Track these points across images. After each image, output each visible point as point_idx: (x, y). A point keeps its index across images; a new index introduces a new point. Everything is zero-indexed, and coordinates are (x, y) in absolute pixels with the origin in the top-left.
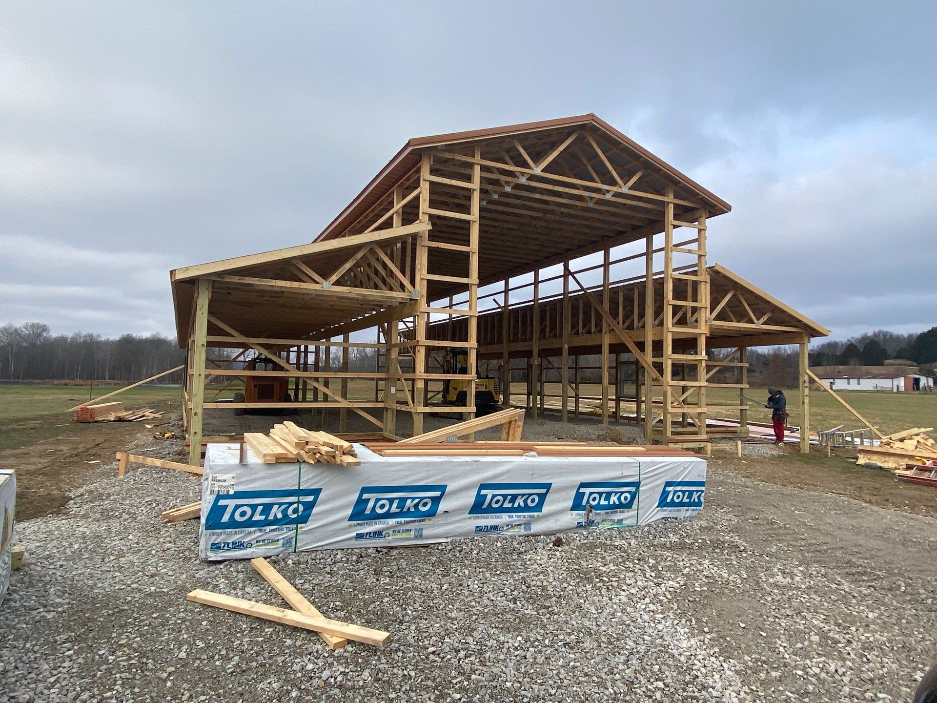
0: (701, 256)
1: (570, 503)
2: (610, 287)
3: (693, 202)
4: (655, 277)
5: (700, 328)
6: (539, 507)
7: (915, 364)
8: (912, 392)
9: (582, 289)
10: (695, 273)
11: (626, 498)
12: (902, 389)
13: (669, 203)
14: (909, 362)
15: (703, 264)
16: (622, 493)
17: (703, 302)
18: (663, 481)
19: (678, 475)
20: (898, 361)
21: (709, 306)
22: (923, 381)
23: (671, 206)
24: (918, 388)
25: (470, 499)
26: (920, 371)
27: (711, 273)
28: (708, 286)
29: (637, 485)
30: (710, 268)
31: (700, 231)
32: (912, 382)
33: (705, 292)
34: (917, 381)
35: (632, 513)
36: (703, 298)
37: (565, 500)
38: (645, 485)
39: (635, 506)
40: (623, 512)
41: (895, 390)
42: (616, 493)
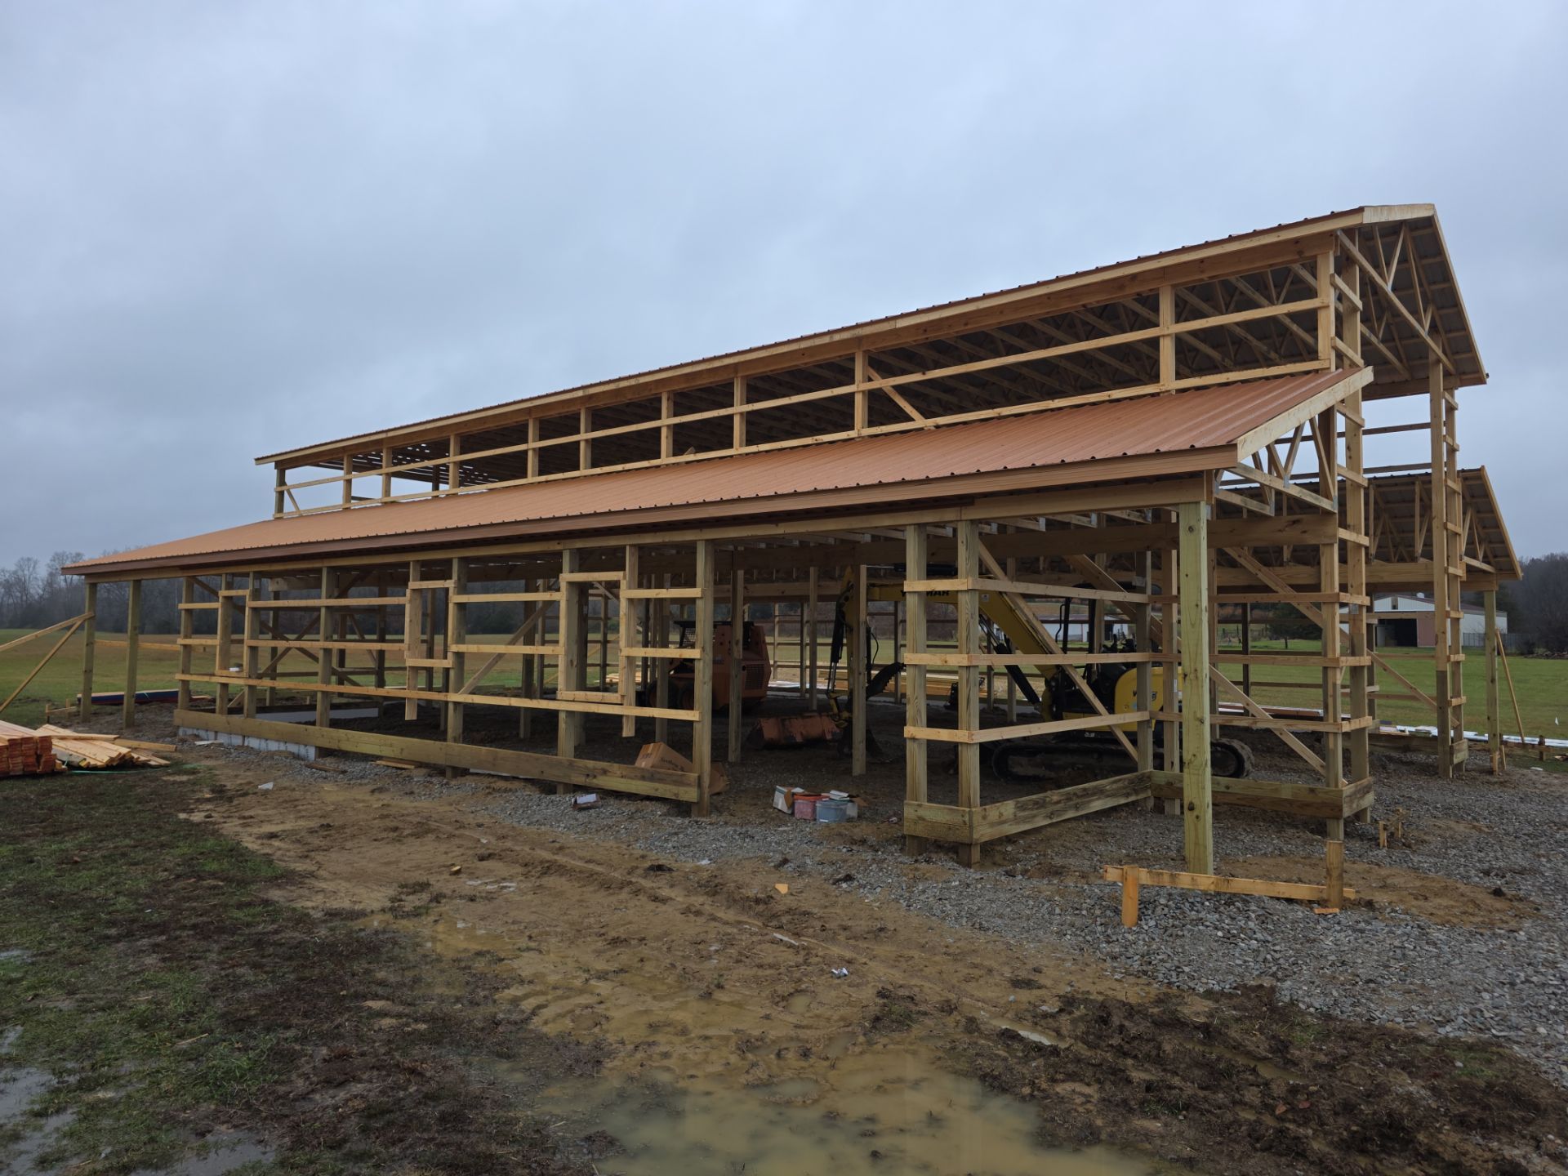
5: (1456, 567)
13: (1439, 361)
17: (1458, 524)
21: (1462, 533)
23: (1441, 366)
28: (1460, 498)
33: (1458, 509)
36: (1458, 519)
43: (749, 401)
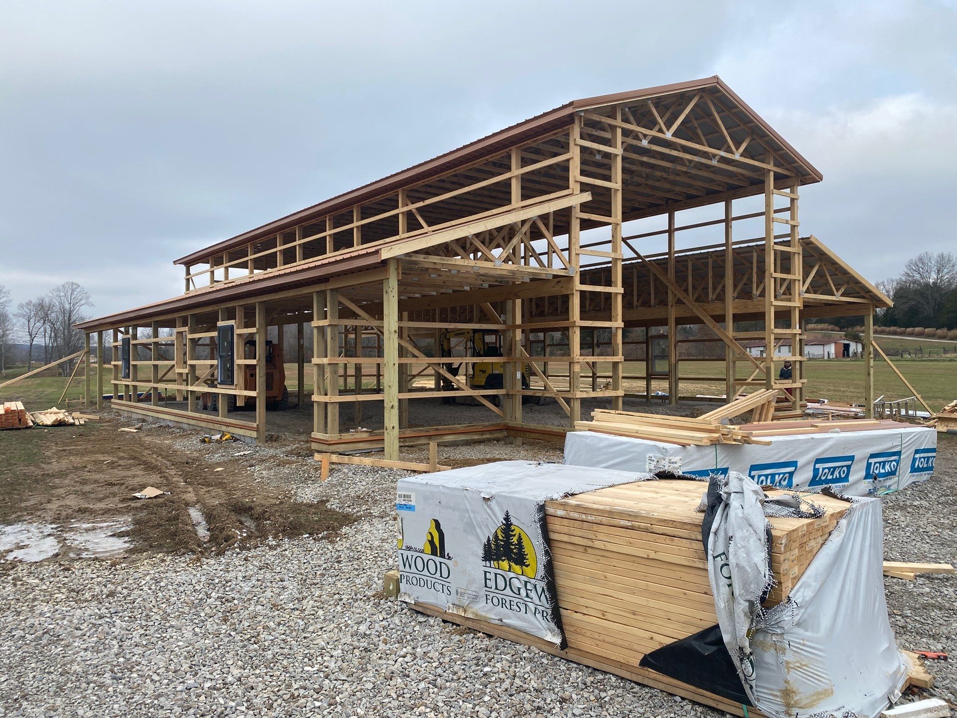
0: (794, 226)
1: (863, 473)
2: (676, 255)
3: (787, 169)
4: (734, 247)
5: (795, 301)
6: (846, 479)
7: (837, 328)
8: (844, 359)
9: (639, 257)
10: (787, 244)
11: (894, 465)
12: (833, 356)
13: (769, 170)
14: (831, 327)
15: (796, 235)
16: (891, 461)
17: (797, 274)
18: (913, 450)
19: (921, 444)
20: (820, 326)
21: (801, 279)
22: (854, 347)
23: (772, 174)
24: (848, 355)
25: (809, 474)
26: (846, 336)
27: (803, 244)
28: (801, 257)
29: (898, 453)
30: (802, 239)
31: (793, 200)
32: (842, 349)
33: (798, 264)
34: (847, 347)
35: (895, 479)
36: (797, 270)
37: (861, 470)
38: (905, 453)
39: (897, 473)
40: (891, 479)
41: (826, 358)
42: (888, 461)
43: (362, 219)
